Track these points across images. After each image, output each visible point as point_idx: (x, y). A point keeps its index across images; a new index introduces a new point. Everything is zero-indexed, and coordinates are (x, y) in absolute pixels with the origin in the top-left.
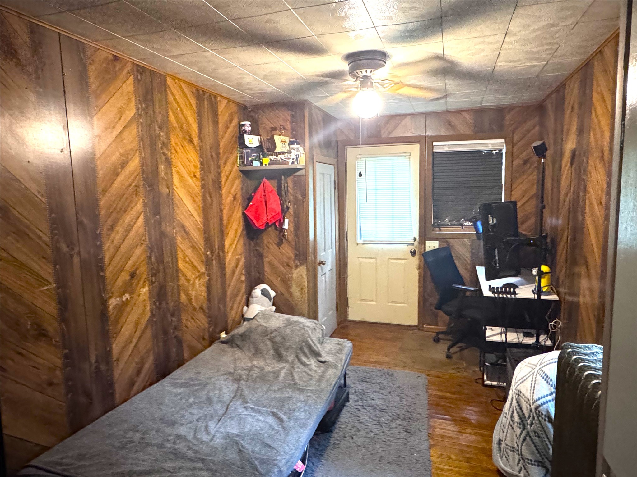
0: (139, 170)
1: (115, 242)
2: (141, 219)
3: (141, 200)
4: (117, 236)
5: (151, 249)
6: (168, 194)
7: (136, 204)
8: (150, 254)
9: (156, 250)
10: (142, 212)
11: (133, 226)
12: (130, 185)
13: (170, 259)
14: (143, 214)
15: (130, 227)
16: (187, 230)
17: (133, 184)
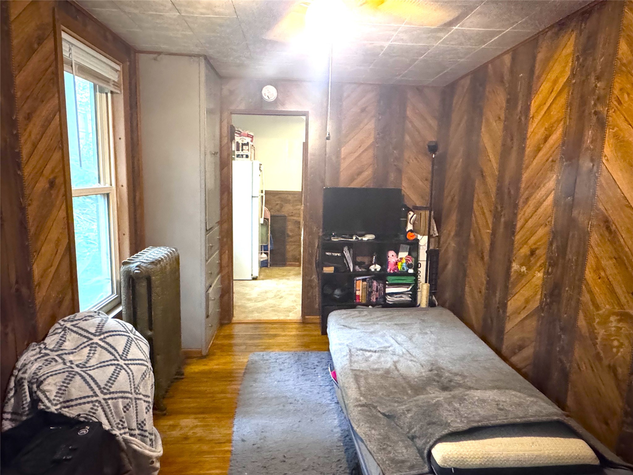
0: (560, 142)
1: (526, 214)
2: (551, 198)
3: (555, 176)
4: (528, 210)
5: (554, 234)
6: (591, 171)
7: (550, 180)
8: (553, 239)
9: (559, 238)
10: (554, 189)
11: (542, 203)
12: (547, 160)
13: (575, 258)
14: (553, 192)
15: (540, 203)
16: (613, 228)
17: (550, 159)
